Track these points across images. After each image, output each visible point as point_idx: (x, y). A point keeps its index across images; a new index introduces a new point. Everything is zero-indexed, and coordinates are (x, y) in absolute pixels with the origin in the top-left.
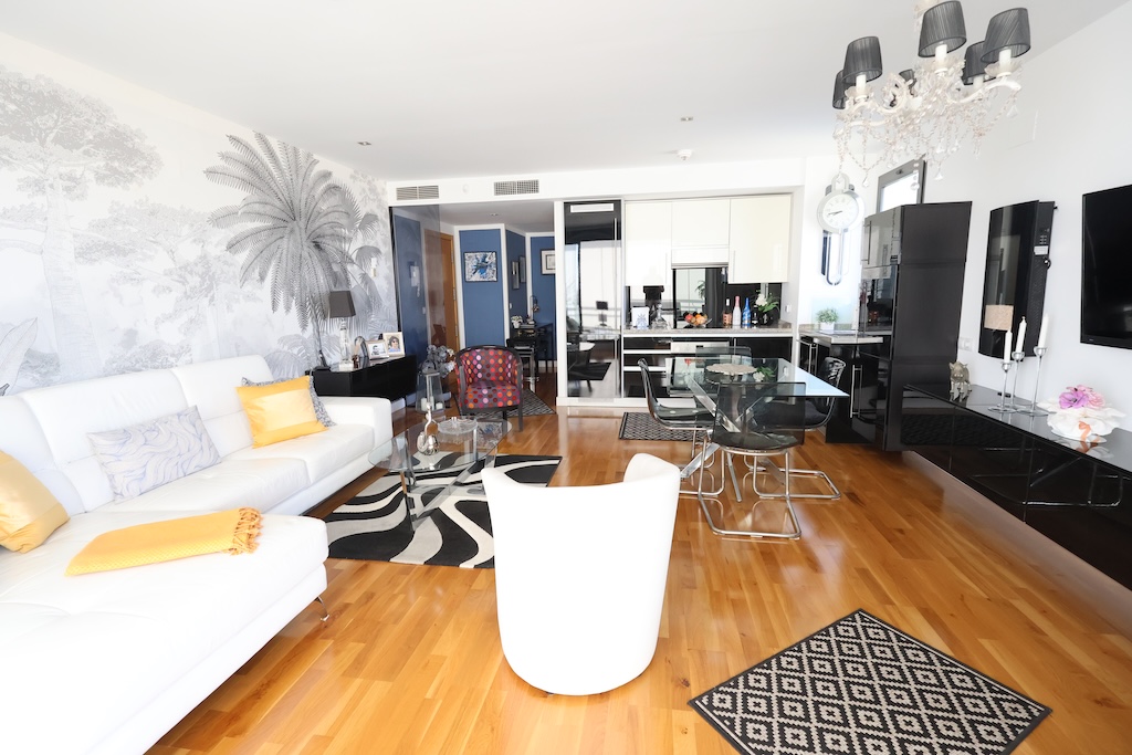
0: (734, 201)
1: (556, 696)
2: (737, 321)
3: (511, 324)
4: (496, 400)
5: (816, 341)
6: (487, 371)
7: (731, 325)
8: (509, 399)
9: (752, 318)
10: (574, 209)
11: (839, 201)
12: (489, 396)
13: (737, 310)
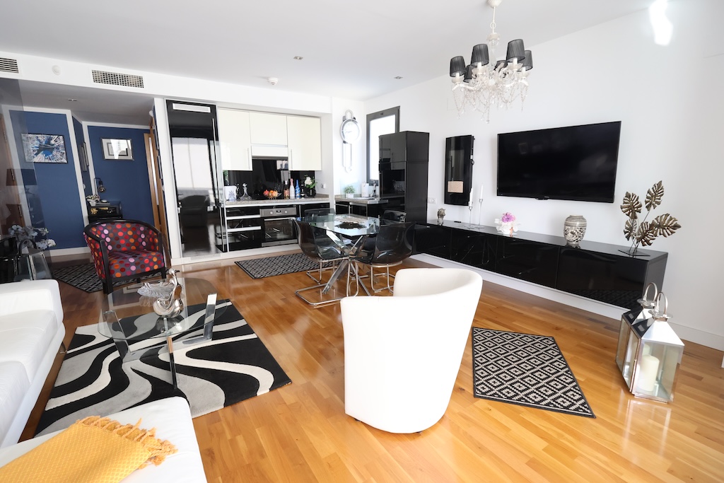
0: (289, 117)
1: (425, 432)
2: (292, 195)
3: (88, 203)
4: (143, 266)
5: (350, 203)
6: (117, 243)
7: (289, 197)
8: (155, 263)
9: (301, 193)
10: (175, 107)
11: (350, 126)
12: (135, 264)
13: (292, 187)
